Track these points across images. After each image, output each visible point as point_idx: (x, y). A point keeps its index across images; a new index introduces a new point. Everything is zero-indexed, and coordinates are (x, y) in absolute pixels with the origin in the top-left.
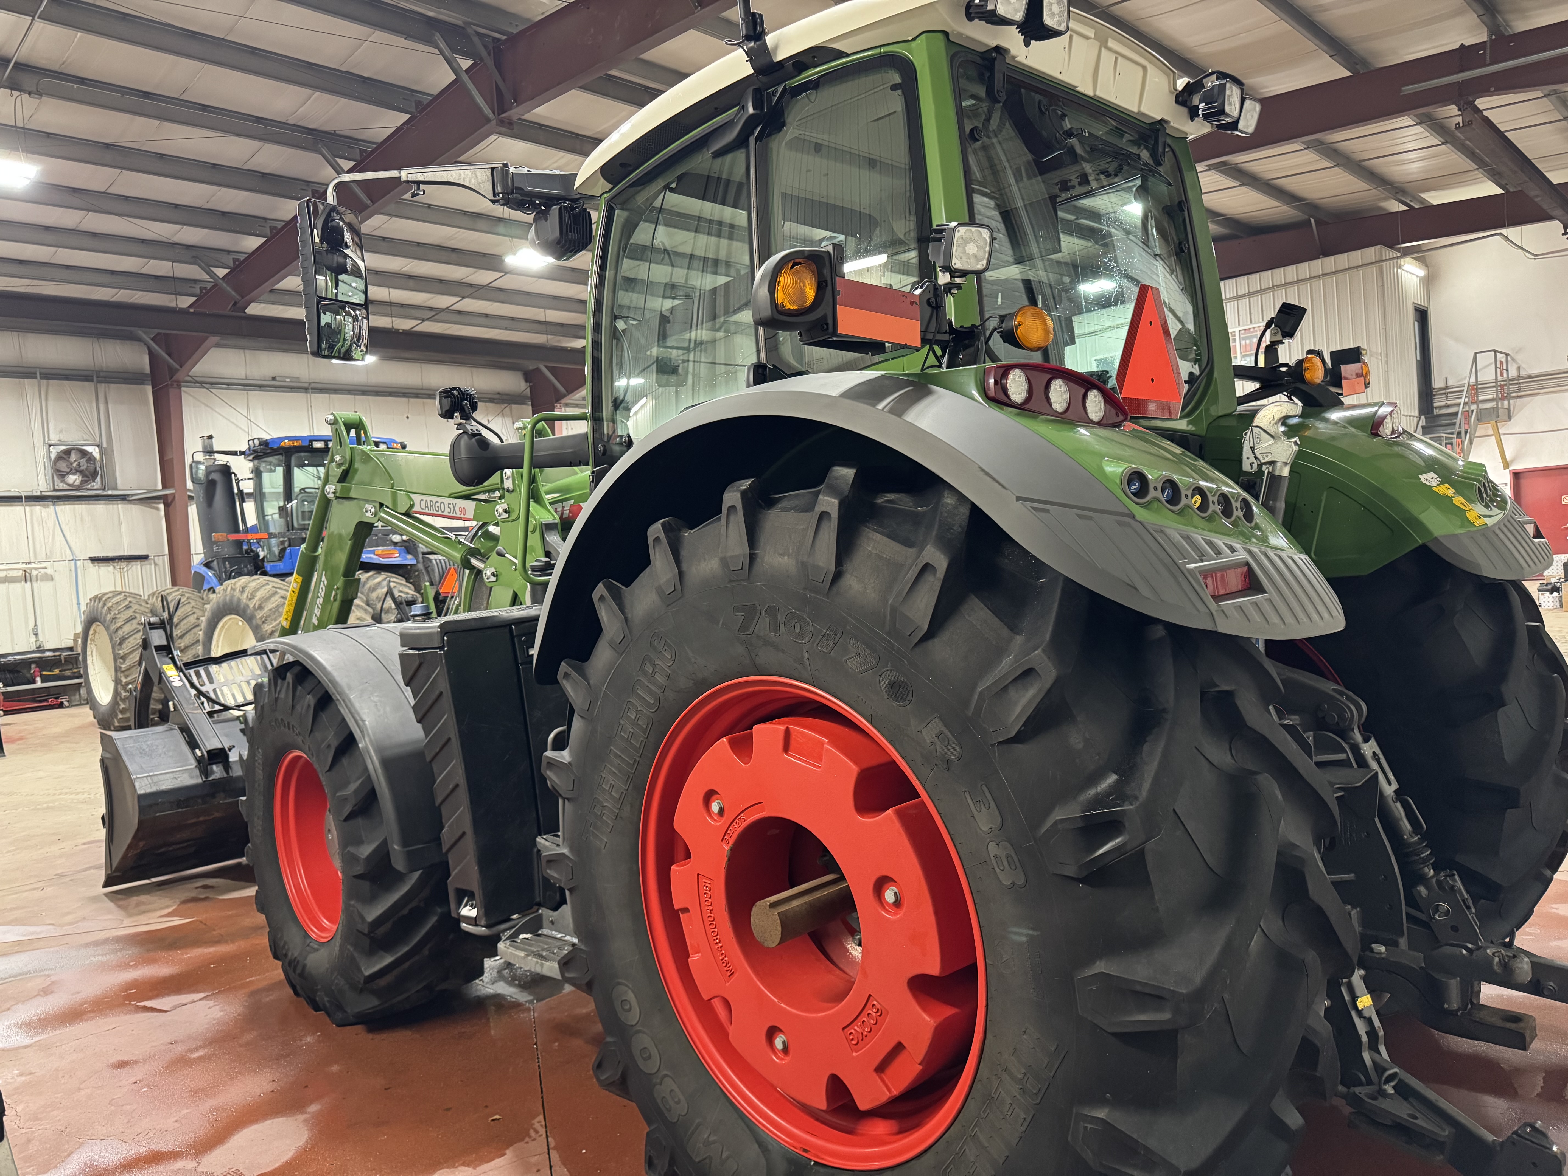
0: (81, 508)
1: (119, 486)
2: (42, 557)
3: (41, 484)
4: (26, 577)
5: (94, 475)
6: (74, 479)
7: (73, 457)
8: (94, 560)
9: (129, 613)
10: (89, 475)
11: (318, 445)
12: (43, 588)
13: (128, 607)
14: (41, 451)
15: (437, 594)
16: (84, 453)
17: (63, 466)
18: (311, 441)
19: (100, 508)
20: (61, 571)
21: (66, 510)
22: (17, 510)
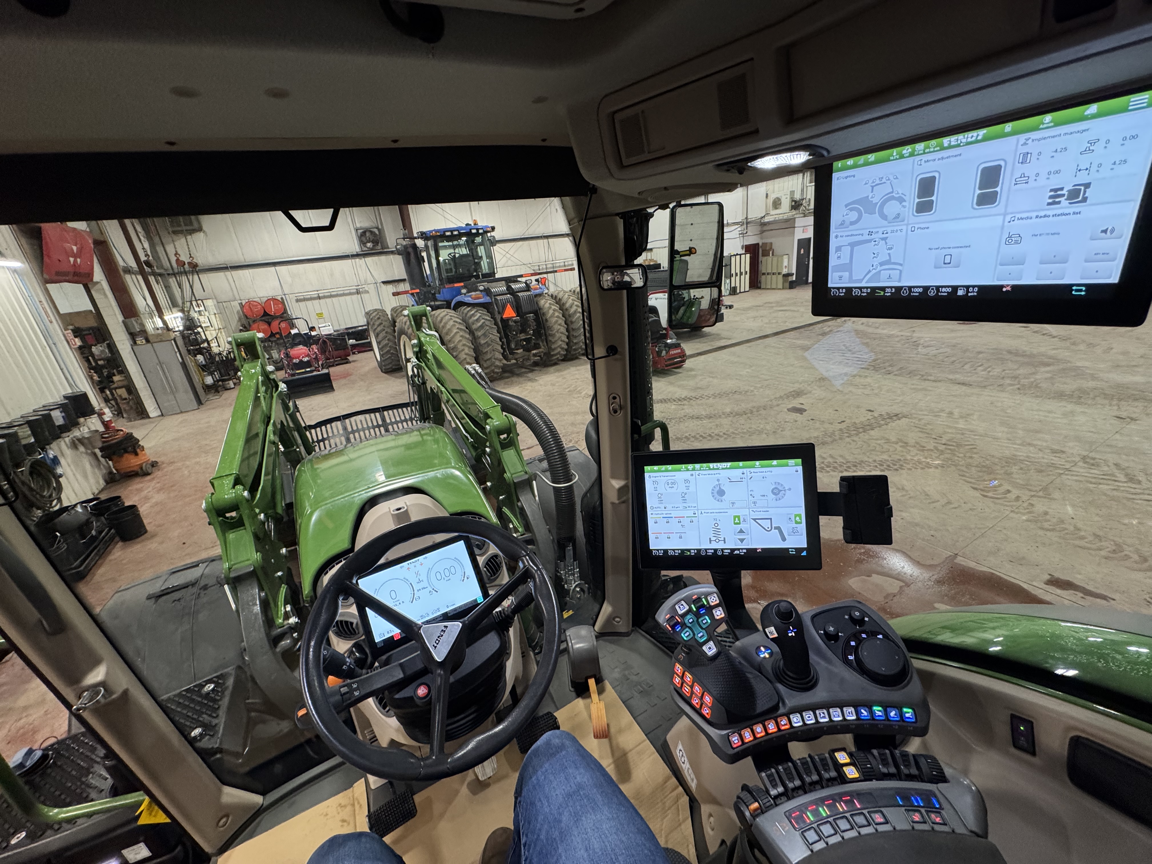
0: (375, 258)
1: (390, 246)
2: (363, 282)
3: (355, 248)
4: (358, 292)
5: (377, 243)
6: (369, 245)
7: (368, 234)
8: (384, 283)
9: (379, 321)
10: (376, 242)
11: (448, 234)
12: (365, 296)
13: (379, 318)
14: (354, 232)
15: (502, 319)
16: (371, 232)
17: (364, 239)
18: (445, 232)
19: (383, 258)
20: (371, 288)
21: (369, 260)
22: (349, 262)
